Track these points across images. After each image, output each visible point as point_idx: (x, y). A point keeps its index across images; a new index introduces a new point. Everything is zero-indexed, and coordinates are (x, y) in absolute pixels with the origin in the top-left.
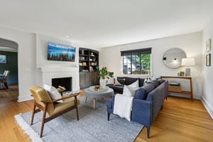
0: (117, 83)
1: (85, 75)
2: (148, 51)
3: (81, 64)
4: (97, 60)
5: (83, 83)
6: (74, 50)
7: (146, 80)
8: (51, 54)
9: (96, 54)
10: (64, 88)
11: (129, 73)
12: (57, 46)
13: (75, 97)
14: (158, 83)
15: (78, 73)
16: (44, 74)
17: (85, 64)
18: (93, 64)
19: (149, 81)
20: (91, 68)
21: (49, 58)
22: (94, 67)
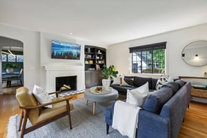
0: (124, 83)
1: (91, 73)
2: (162, 46)
3: (87, 62)
4: (104, 58)
5: (89, 82)
6: (79, 48)
7: (159, 81)
8: (55, 52)
9: (104, 52)
10: (69, 87)
11: (139, 71)
12: (62, 44)
13: (67, 101)
14: (176, 86)
15: (84, 72)
16: (47, 73)
17: (91, 62)
18: (100, 62)
19: (164, 83)
20: (97, 66)
21: (53, 56)
22: (101, 66)
